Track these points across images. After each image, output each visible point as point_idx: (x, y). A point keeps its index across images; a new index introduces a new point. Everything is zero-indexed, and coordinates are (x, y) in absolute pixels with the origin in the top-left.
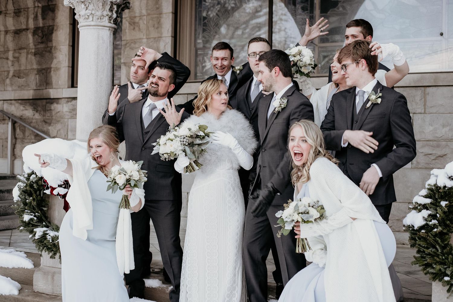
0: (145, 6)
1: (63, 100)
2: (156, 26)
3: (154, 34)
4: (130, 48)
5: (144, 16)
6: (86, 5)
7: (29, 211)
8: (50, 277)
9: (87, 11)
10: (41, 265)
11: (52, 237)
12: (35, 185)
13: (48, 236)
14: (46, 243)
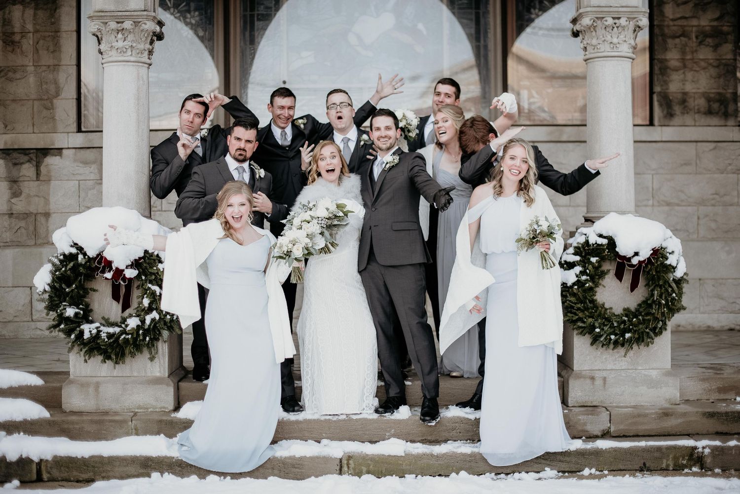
0: (32, 18)
2: (51, 48)
3: (47, 60)
4: (6, 79)
5: (29, 32)
6: (123, 35)
7: (68, 304)
8: (91, 390)
9: (126, 43)
10: (72, 377)
11: (110, 336)
12: (81, 268)
13: (102, 333)
14: (99, 343)
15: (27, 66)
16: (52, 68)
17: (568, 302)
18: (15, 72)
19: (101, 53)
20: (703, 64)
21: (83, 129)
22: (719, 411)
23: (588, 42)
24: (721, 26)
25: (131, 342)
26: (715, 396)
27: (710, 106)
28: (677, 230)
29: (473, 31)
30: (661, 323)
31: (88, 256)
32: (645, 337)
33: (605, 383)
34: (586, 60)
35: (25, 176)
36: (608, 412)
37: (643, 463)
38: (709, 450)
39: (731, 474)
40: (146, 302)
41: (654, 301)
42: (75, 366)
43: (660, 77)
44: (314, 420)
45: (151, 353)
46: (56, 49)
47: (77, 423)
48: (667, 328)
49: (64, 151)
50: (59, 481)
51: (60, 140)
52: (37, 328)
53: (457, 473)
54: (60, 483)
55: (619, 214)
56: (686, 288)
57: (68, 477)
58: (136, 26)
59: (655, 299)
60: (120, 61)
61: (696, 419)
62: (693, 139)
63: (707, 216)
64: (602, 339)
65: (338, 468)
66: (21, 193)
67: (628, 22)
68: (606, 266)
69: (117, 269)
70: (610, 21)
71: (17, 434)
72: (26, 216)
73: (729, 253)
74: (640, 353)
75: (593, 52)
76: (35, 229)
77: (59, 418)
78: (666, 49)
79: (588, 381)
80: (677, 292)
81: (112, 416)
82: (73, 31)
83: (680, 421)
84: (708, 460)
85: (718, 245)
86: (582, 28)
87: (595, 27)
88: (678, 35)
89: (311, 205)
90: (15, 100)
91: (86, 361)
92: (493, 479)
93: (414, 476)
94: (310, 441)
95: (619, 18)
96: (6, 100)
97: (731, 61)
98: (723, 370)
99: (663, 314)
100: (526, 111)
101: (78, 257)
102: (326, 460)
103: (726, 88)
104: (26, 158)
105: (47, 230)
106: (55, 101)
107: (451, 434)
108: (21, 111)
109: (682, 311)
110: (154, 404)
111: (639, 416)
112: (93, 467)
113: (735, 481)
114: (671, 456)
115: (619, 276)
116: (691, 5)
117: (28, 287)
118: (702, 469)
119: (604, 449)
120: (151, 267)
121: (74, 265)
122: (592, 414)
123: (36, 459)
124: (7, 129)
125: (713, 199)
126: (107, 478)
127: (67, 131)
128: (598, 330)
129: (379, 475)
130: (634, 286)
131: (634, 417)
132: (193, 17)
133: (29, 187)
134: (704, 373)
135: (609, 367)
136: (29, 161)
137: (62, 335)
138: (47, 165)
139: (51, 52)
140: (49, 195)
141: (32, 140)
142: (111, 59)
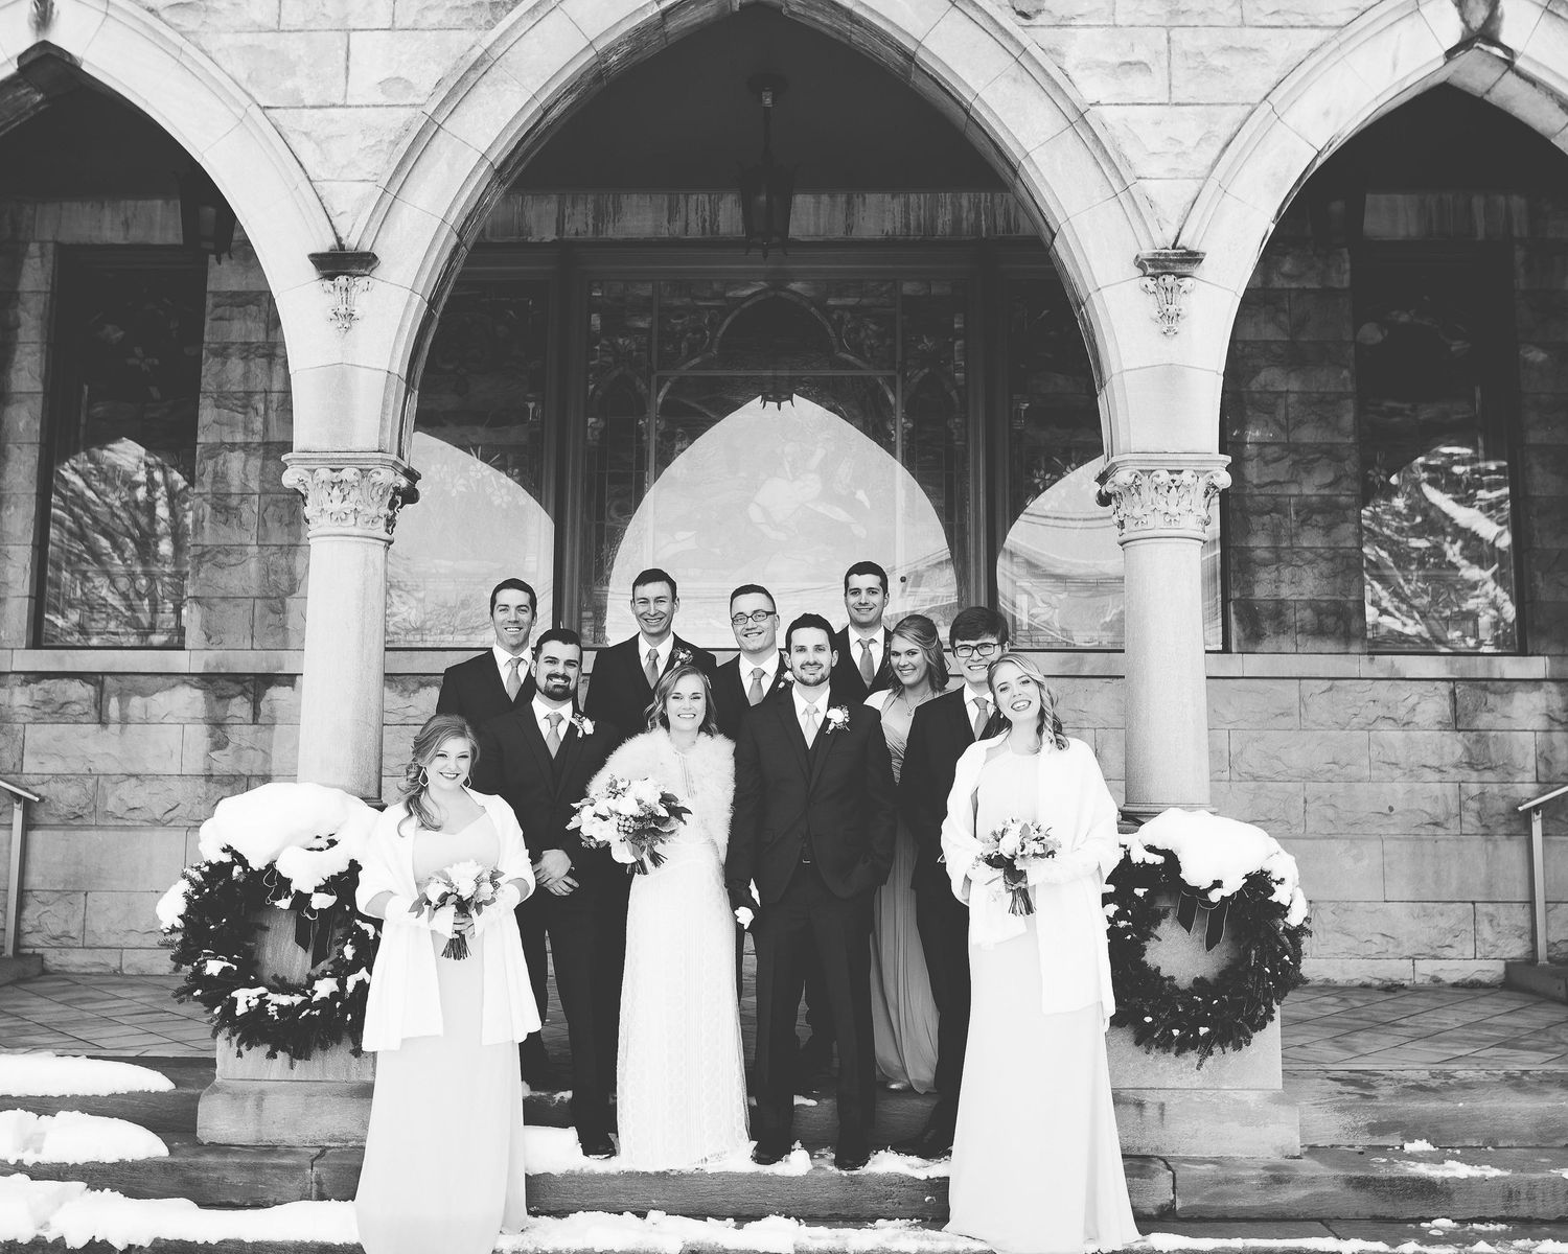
0: (258, 473)
1: (11, 676)
2: (286, 519)
3: (278, 536)
4: (214, 565)
5: (253, 494)
6: (342, 490)
7: (212, 952)
8: (250, 1104)
9: (346, 504)
10: (220, 1079)
11: (281, 1009)
12: (239, 889)
13: (269, 1005)
14: (263, 1024)
15: (248, 545)
16: (285, 549)
18: (228, 554)
19: (307, 521)
20: (1308, 555)
22: (1376, 1175)
23: (1127, 512)
24: (1337, 495)
25: (320, 1022)
26: (1363, 1141)
27: (1320, 622)
30: (1263, 1007)
31: (251, 868)
32: (1235, 1034)
33: (1162, 1114)
34: (1122, 545)
35: (236, 716)
36: (1171, 1172)
40: (349, 952)
41: (1249, 969)
42: (224, 1060)
43: (1240, 575)
46: (294, 519)
47: (214, 1169)
48: (1275, 1016)
49: (298, 679)
51: (292, 662)
55: (1183, 808)
56: (1307, 944)
58: (363, 477)
59: (1252, 964)
60: (336, 535)
61: (1334, 1190)
62: (1294, 675)
63: (1319, 798)
64: (1156, 1036)
66: (227, 744)
67: (1197, 478)
68: (1163, 904)
69: (298, 892)
70: (1165, 477)
72: (233, 779)
73: (1357, 859)
74: (1227, 1063)
75: (1133, 528)
77: (184, 1157)
78: (1248, 532)
79: (1132, 1109)
80: (1292, 952)
81: (282, 1155)
83: (1303, 1193)
85: (1338, 846)
86: (1116, 489)
87: (1138, 487)
88: (1266, 509)
90: (227, 598)
91: (240, 1054)
94: (626, 1215)
95: (1180, 472)
96: (213, 598)
97: (1354, 550)
98: (1374, 1088)
101: (232, 870)
103: (1346, 593)
104: (238, 688)
106: (288, 600)
107: (884, 1206)
108: (234, 614)
109: (1300, 988)
111: (1227, 1181)
115: (1186, 922)
116: (1287, 462)
119: (1165, 1251)
121: (225, 883)
122: (1141, 1176)
123: (120, 1244)
124: (211, 642)
125: (1330, 771)
128: (1148, 1019)
130: (1211, 942)
131: (1219, 1183)
133: (240, 734)
134: (1341, 1093)
135: (1170, 1084)
136: (243, 693)
137: (200, 1007)
138: (271, 700)
139: (286, 525)
140: (270, 746)
141: (248, 661)
142: (320, 531)
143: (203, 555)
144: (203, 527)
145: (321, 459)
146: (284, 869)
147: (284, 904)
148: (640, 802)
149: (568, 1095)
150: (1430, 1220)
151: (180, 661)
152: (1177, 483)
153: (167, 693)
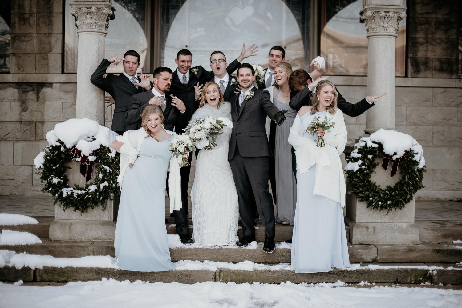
0: (36, 5)
2: (47, 23)
3: (45, 30)
4: (20, 41)
6: (90, 15)
7: (54, 176)
8: (67, 227)
9: (92, 21)
10: (55, 219)
11: (79, 195)
12: (62, 155)
13: (74, 194)
14: (72, 200)
15: (33, 33)
16: (47, 35)
17: (353, 181)
18: (25, 36)
19: (77, 26)
20: (438, 41)
21: (65, 72)
22: (443, 249)
23: (370, 26)
24: (450, 18)
25: (91, 200)
26: (440, 240)
27: (442, 66)
28: (420, 140)
29: (300, 18)
30: (409, 195)
31: (67, 148)
32: (399, 204)
33: (374, 231)
34: (368, 37)
35: (30, 99)
36: (376, 248)
37: (396, 279)
38: (436, 272)
39: (449, 287)
40: (101, 176)
41: (405, 182)
42: (57, 213)
43: (412, 48)
44: (200, 248)
45: (103, 207)
46: (50, 23)
47: (58, 247)
48: (413, 198)
49: (54, 85)
50: (47, 281)
51: (51, 78)
52: (35, 190)
53: (285, 282)
54: (47, 283)
55: (386, 129)
56: (424, 175)
57: (52, 280)
58: (98, 11)
59: (406, 181)
60: (88, 32)
61: (429, 253)
62: (431, 86)
63: (438, 132)
64: (373, 204)
65: (213, 277)
66: (27, 109)
67: (394, 15)
68: (377, 161)
69: (84, 155)
70: (383, 14)
71: (22, 253)
72: (30, 123)
73: (451, 154)
74: (396, 213)
75: (372, 32)
76: (35, 131)
77: (47, 244)
78: (416, 32)
79: (365, 229)
80: (419, 177)
81: (79, 243)
82: (60, 13)
83: (419, 254)
84: (436, 278)
85: (444, 150)
86: (366, 18)
87: (374, 17)
88: (424, 23)
89: (201, 120)
90: (25, 54)
91: (64, 210)
92: (306, 286)
93: (260, 283)
94: (197, 261)
95: (388, 12)
96: (20, 53)
97: (456, 39)
98: (445, 224)
99: (410, 190)
100: (331, 67)
101: (61, 148)
102: (206, 272)
103: (452, 55)
104: (31, 88)
105: (43, 131)
106: (49, 54)
107: (282, 259)
108: (28, 60)
109: (422, 189)
110: (104, 237)
111: (395, 250)
112: (67, 273)
113: (451, 291)
114: (413, 275)
115: (385, 167)
116: (432, 5)
117: (31, 165)
118: (431, 283)
119: (373, 270)
120: (105, 155)
121: (58, 152)
122: (366, 249)
123: (33, 268)
124: (20, 70)
125: (442, 122)
126: (76, 280)
127: (56, 73)
128: (371, 199)
129: (238, 282)
130: (393, 173)
131: (392, 251)
132: (132, 6)
133: (32, 106)
134: (434, 226)
135: (377, 221)
136: (33, 90)
137: (50, 195)
138: (43, 93)
139: (47, 25)
140: (44, 110)
141: (35, 78)
142: (83, 30)
143: (15, 37)
144: (15, 26)
145: (83, 4)
146: (78, 147)
147: (79, 159)
148: (211, 123)
149: (174, 225)
150: (459, 262)
151: (9, 78)
152: (387, 16)
153: (4, 90)
